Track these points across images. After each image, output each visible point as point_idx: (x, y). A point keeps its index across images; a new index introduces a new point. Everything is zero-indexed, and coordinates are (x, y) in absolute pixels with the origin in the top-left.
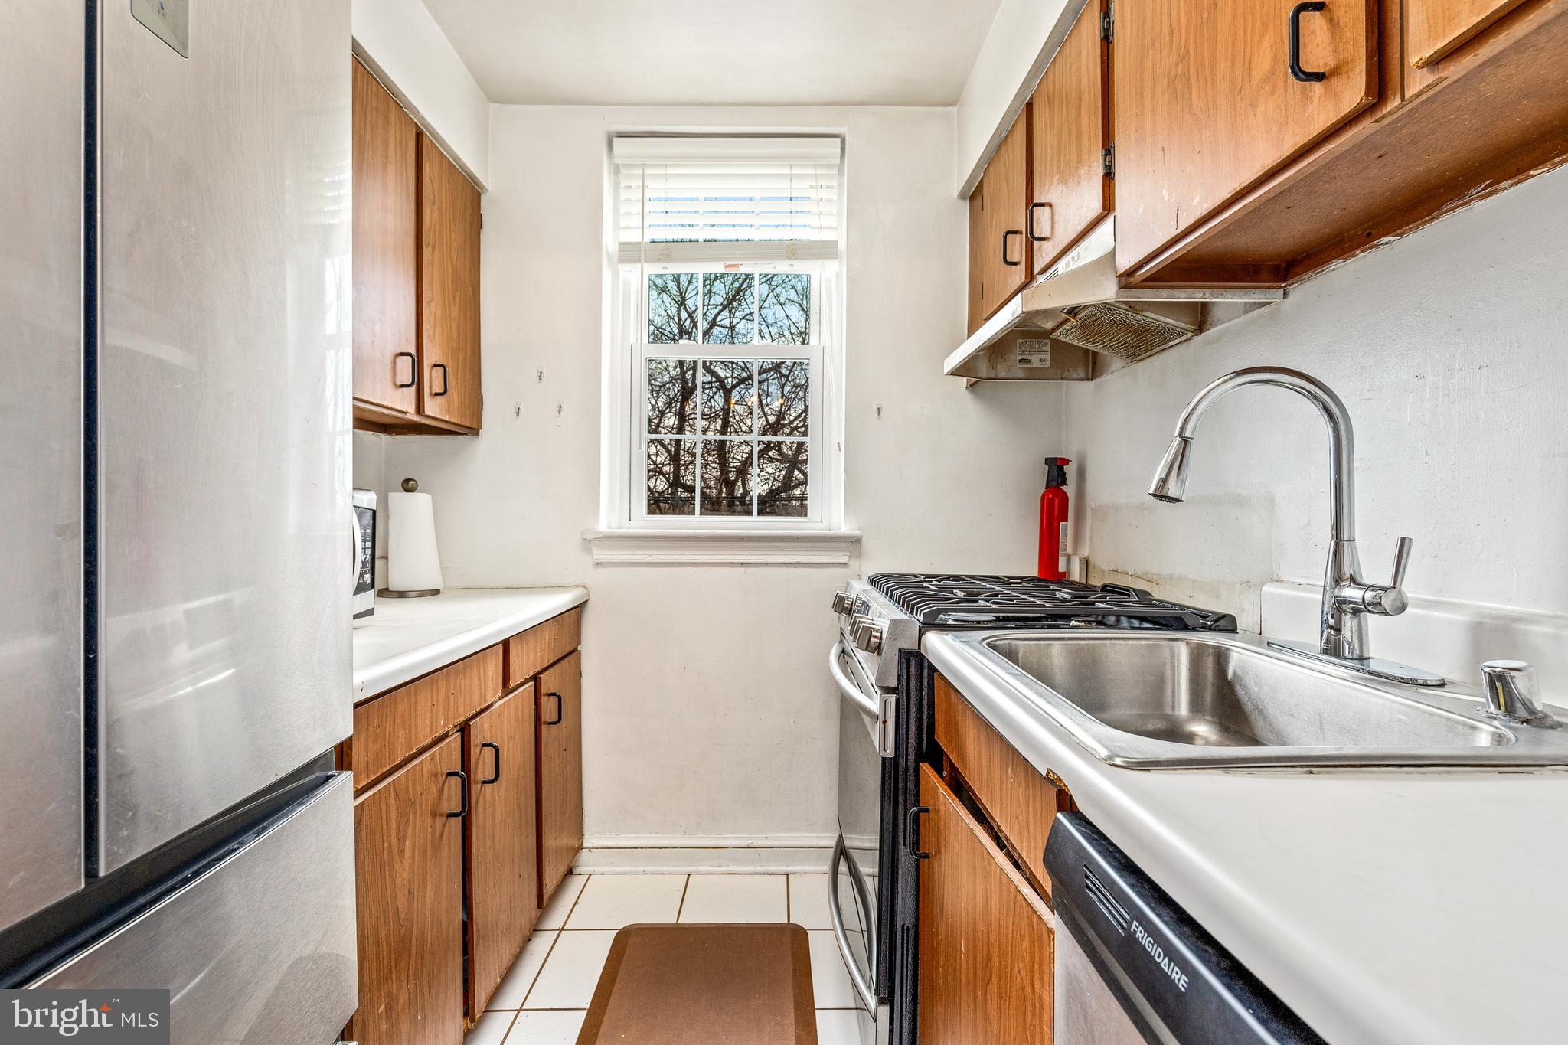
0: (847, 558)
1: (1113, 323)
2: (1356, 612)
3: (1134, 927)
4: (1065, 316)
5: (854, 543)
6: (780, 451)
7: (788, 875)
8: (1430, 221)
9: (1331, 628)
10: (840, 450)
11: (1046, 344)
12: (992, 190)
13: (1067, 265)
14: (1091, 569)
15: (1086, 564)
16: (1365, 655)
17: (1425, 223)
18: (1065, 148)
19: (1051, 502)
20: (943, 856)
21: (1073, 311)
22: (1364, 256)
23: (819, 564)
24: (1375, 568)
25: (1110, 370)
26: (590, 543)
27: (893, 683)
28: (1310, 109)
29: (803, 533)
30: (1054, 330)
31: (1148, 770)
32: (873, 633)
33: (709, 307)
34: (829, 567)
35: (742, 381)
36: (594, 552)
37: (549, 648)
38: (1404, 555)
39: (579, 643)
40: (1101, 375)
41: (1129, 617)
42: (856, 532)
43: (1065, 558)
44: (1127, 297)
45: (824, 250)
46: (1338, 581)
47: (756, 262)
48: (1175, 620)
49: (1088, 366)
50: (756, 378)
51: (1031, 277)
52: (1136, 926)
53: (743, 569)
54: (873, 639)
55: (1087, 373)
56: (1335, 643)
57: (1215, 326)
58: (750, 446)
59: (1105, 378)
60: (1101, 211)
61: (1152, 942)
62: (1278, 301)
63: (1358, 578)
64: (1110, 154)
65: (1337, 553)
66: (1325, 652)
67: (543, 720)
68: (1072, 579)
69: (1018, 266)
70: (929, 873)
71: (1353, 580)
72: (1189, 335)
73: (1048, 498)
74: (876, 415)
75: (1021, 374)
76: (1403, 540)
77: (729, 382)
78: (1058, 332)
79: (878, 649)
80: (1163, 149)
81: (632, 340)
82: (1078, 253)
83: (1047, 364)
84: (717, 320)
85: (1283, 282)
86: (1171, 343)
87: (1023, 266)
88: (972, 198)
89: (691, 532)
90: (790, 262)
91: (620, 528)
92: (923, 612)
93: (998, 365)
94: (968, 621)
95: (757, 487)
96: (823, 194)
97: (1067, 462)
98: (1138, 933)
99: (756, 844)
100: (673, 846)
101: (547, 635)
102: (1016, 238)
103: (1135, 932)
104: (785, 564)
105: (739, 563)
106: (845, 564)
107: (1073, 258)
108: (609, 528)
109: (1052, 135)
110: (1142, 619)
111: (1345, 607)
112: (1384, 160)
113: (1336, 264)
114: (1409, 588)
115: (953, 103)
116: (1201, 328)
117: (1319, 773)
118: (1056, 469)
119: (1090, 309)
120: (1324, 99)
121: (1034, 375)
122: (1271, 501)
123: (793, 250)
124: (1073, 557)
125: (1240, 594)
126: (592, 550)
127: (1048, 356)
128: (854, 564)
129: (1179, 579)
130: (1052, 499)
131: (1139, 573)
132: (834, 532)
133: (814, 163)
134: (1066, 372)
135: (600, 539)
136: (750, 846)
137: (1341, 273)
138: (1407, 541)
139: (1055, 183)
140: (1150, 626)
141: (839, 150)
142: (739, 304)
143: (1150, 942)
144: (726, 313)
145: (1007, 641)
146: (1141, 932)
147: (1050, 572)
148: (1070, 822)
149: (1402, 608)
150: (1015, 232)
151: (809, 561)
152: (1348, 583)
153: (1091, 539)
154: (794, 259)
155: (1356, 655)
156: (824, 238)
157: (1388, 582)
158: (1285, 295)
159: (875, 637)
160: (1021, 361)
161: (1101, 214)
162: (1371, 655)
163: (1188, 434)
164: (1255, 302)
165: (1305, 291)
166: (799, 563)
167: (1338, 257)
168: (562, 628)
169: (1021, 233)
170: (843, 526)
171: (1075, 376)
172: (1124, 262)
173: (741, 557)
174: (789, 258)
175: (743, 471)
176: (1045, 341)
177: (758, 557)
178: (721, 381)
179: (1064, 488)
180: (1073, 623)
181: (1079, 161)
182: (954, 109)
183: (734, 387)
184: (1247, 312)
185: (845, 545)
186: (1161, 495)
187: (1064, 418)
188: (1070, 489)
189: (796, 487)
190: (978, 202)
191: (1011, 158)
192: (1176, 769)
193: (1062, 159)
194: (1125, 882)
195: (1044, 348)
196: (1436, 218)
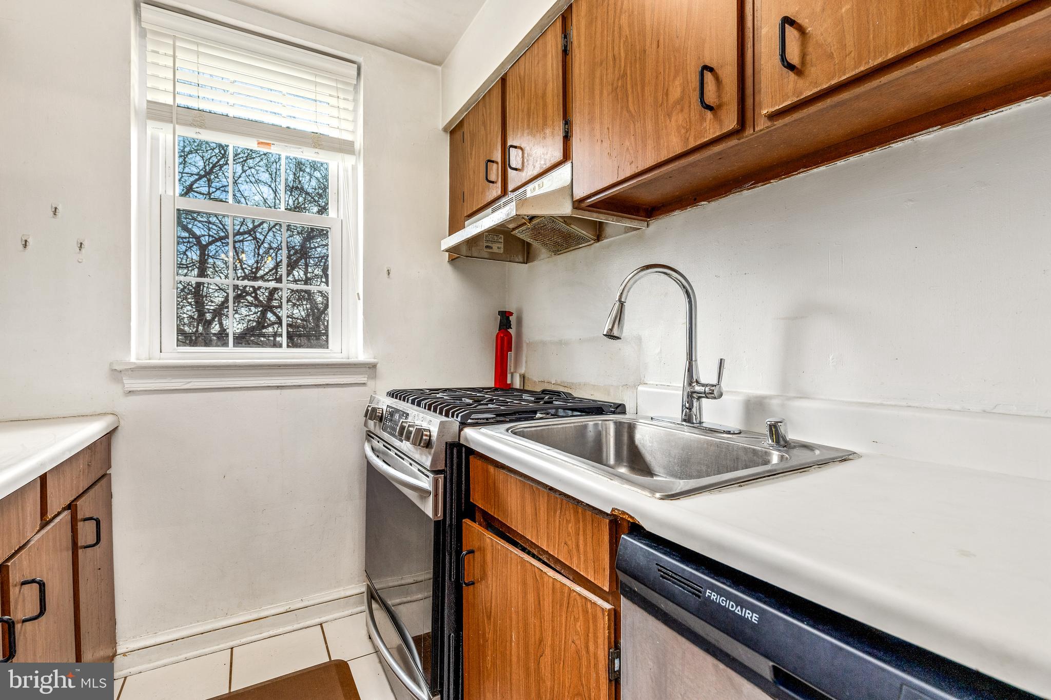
0: (366, 379)
1: (553, 230)
2: (699, 398)
3: (707, 594)
4: (524, 221)
5: (371, 368)
6: (256, 298)
7: (321, 624)
8: (724, 197)
9: (687, 408)
10: (359, 299)
11: (501, 238)
12: (471, 129)
13: (534, 189)
14: (526, 381)
15: (523, 377)
16: (702, 421)
17: (721, 198)
18: (533, 114)
19: (502, 339)
20: (490, 579)
21: (532, 218)
22: (690, 210)
23: (344, 384)
24: (707, 375)
25: (539, 258)
26: (116, 374)
27: (441, 467)
28: (705, 125)
29: (328, 361)
30: (514, 229)
31: (679, 498)
32: (424, 433)
33: (183, 175)
34: (351, 386)
35: (221, 239)
36: (125, 382)
37: (83, 474)
38: (722, 368)
39: (109, 467)
40: (533, 261)
41: (564, 409)
42: (372, 360)
43: (510, 375)
44: (577, 215)
45: (345, 147)
46: (690, 384)
47: (286, 145)
48: (597, 409)
49: (524, 254)
50: (231, 236)
51: (505, 192)
52: (709, 592)
53: (278, 391)
54: (424, 437)
55: (524, 259)
56: (689, 416)
57: (607, 238)
58: (226, 292)
59: (535, 263)
60: (562, 158)
61: (725, 599)
62: (644, 228)
63: (699, 380)
64: (567, 124)
65: (690, 370)
66: (685, 420)
67: (79, 544)
68: (514, 387)
69: (495, 185)
70: (474, 595)
71: (697, 382)
72: (593, 242)
73: (501, 337)
74: (386, 275)
75: (486, 256)
76: (721, 360)
77: (204, 241)
78: (517, 231)
79: (428, 445)
80: (608, 129)
81: (161, 191)
82: (543, 183)
83: (502, 251)
84: (194, 187)
85: (649, 218)
86: (581, 246)
87: (499, 184)
88: (452, 133)
89: (231, 361)
90: (317, 150)
91: (150, 359)
92: (460, 415)
93: (473, 249)
94: (481, 419)
95: (234, 325)
96: (342, 104)
97: (511, 314)
98: (712, 597)
99: (293, 607)
100: (214, 629)
101: (82, 464)
102: (493, 165)
103: (709, 597)
104: (316, 385)
105: (276, 386)
106: (364, 384)
107: (539, 185)
108: (138, 359)
109: (523, 104)
110: (573, 410)
111: (695, 395)
112: (722, 160)
113: (677, 213)
114: (724, 386)
115: (439, 64)
116: (599, 238)
117: (744, 485)
118: (505, 319)
119: (541, 219)
120: (713, 121)
121: (494, 257)
122: (639, 340)
123: (317, 141)
124: (515, 374)
125: (622, 392)
126: (122, 379)
127: (502, 246)
128: (371, 383)
129: (584, 385)
130: (503, 337)
131: (559, 382)
132: (353, 360)
133: (336, 78)
134: (512, 257)
135: (132, 370)
136: (289, 610)
137: (678, 218)
138: (723, 360)
139: (525, 135)
140: (579, 414)
141: (356, 73)
142: (215, 177)
143: (723, 600)
144: (203, 182)
145: (521, 429)
146: (714, 595)
147: (502, 384)
148: (634, 539)
149: (721, 395)
150: (493, 162)
151: (336, 383)
152: (695, 384)
153: (526, 362)
154: (320, 149)
155: (698, 422)
156: (343, 138)
157: (715, 382)
158: (648, 226)
159: (426, 435)
160: (487, 247)
161: (562, 160)
162: (704, 421)
163: (623, 300)
164: (631, 227)
165: (658, 225)
166: (327, 385)
167: (679, 208)
168: (95, 454)
169: (497, 163)
170: (361, 355)
171: (517, 260)
172: (579, 193)
173: (276, 382)
174: (315, 147)
175: (219, 312)
176: (500, 236)
177: (292, 381)
178: (198, 238)
179: (510, 330)
180: (538, 415)
181: (545, 124)
182: (439, 68)
183: (210, 243)
184: (626, 232)
185: (364, 369)
186: (610, 336)
187: (507, 286)
188: (512, 331)
189: (269, 326)
190: (458, 135)
191: (488, 112)
192: (690, 496)
193: (531, 120)
194: (691, 568)
195: (500, 240)
196: (727, 196)
